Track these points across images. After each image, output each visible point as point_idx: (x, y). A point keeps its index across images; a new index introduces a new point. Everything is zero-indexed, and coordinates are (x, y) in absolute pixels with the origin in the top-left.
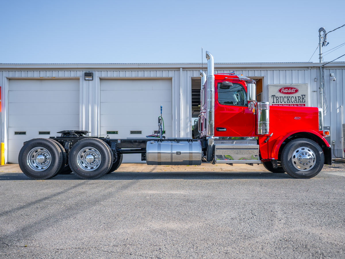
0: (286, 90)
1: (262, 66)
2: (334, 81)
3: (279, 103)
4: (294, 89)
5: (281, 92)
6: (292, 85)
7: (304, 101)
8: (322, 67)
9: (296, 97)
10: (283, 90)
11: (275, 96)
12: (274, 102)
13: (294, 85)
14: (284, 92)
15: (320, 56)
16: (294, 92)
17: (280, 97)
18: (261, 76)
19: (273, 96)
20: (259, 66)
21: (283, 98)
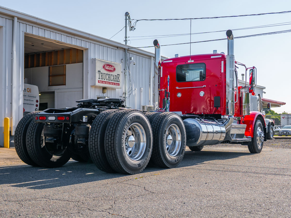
0: (107, 67)
1: (90, 37)
2: (134, 64)
3: (103, 79)
4: (113, 67)
5: (104, 68)
6: (112, 63)
7: (118, 81)
8: (127, 50)
9: (114, 75)
10: (106, 66)
11: (100, 71)
12: (99, 78)
13: (113, 63)
14: (106, 69)
15: (126, 39)
16: (113, 70)
17: (104, 74)
18: (86, 47)
19: (99, 71)
20: (88, 36)
21: (106, 74)
